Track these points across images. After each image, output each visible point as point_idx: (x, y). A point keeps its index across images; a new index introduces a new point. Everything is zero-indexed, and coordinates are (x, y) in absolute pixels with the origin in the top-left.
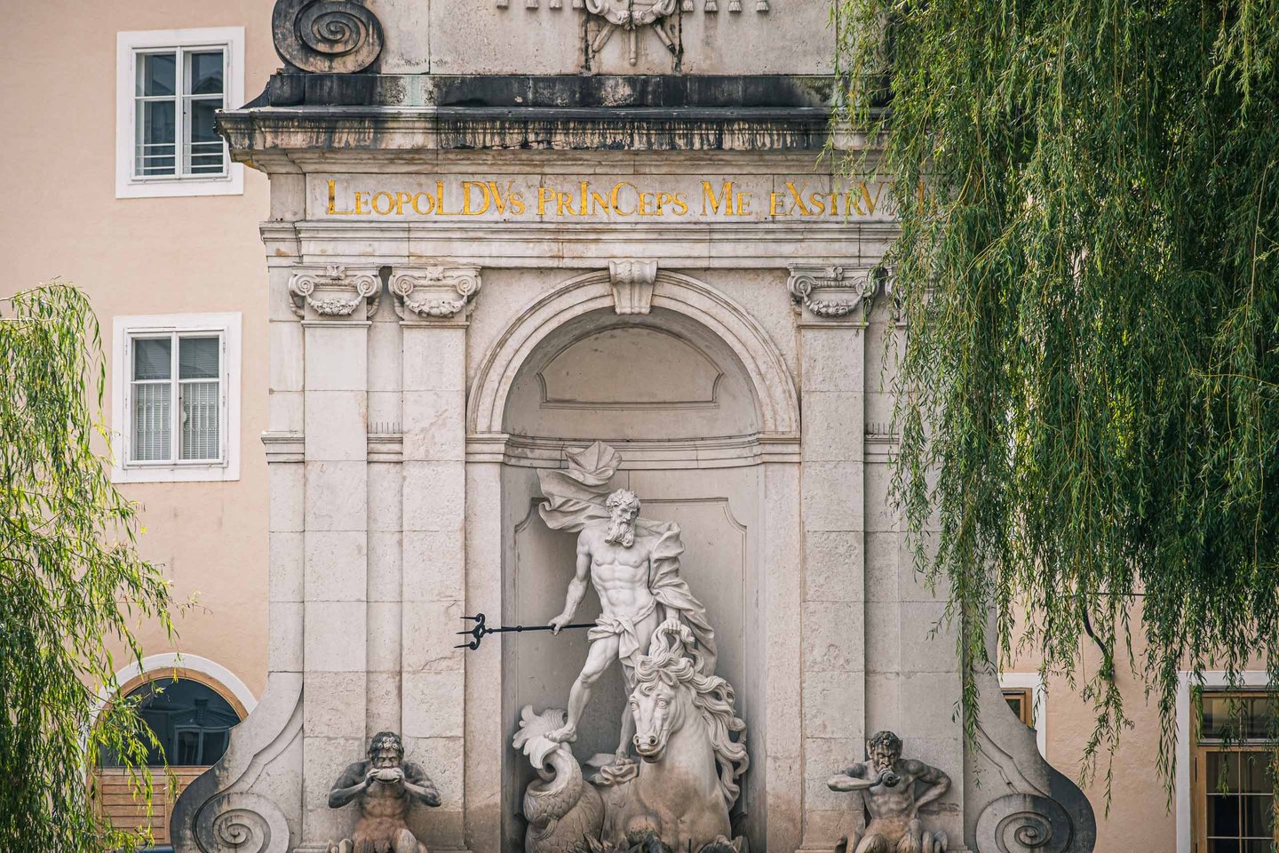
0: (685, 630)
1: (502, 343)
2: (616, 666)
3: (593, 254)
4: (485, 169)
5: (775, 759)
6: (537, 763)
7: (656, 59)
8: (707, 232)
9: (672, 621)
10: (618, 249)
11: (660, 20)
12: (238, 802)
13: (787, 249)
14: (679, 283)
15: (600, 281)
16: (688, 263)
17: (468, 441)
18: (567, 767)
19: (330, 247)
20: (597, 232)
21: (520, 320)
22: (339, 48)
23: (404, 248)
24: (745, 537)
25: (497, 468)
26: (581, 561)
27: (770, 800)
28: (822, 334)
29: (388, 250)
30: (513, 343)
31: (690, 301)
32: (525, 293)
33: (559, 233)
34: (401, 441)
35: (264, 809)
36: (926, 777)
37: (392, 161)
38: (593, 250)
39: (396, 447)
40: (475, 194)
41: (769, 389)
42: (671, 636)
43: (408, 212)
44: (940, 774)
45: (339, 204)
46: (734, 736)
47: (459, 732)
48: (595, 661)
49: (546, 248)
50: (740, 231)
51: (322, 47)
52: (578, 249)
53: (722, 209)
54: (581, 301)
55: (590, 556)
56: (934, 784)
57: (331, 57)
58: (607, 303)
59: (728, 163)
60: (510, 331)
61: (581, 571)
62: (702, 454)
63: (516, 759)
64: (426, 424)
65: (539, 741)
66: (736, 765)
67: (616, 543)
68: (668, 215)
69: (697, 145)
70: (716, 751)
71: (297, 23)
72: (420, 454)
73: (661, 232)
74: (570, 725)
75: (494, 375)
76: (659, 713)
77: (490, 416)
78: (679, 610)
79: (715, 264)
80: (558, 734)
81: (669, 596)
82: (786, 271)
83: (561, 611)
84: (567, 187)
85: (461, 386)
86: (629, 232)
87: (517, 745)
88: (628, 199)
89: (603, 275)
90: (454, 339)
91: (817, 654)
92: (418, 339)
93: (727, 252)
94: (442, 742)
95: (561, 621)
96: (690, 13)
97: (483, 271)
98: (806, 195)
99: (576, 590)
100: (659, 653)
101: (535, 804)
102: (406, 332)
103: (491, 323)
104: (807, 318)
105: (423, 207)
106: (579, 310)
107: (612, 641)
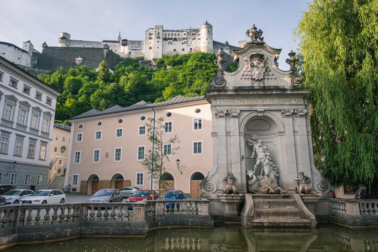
0: (270, 158)
1: (243, 120)
2: (261, 163)
3: (255, 108)
4: (240, 97)
5: (284, 176)
6: (251, 177)
7: (262, 84)
8: (270, 105)
9: (268, 157)
10: (258, 107)
11: (262, 79)
12: (209, 182)
13: (281, 107)
14: (266, 112)
15: (256, 112)
16: (268, 109)
17: (239, 133)
18: (255, 177)
19: (220, 108)
20: (256, 105)
21: (246, 117)
22: (221, 84)
23: (230, 108)
24: (275, 147)
25: (243, 137)
26: (254, 149)
27: (284, 182)
28: (286, 118)
29: (228, 108)
30: (245, 120)
31: (268, 114)
32: (246, 114)
33: (250, 105)
34: (230, 133)
35: (213, 183)
36: (307, 179)
37: (228, 97)
38: (255, 107)
39: (230, 134)
40: (239, 101)
41: (279, 126)
42: (268, 159)
43: (230, 103)
45: (221, 102)
46: (277, 173)
47: (240, 172)
48: (258, 162)
49: (249, 107)
50: (274, 105)
51: (218, 83)
52: (253, 107)
53: (272, 102)
54: (253, 114)
55: (255, 149)
57: (219, 85)
58: (257, 115)
59: (273, 96)
60: (244, 118)
61: (254, 151)
62: (268, 136)
64: (234, 130)
65: (250, 174)
66: (277, 177)
67: (260, 147)
68: (265, 103)
69: (269, 93)
70: (275, 175)
71: (215, 81)
72: (233, 134)
73: (264, 105)
74: (254, 172)
75: (242, 124)
76: (268, 169)
77: (242, 130)
78: (269, 156)
79: (271, 109)
80: (253, 173)
81: (267, 154)
82: (281, 110)
83: (252, 156)
84: (251, 100)
85: (238, 125)
86: (260, 105)
87: (247, 174)
88: (259, 101)
89: (256, 111)
90: (237, 119)
91: (289, 161)
92: (232, 120)
93: (273, 108)
94: (237, 174)
95: (252, 157)
96: (265, 79)
97: (241, 111)
98: (283, 100)
99: (253, 153)
100: (267, 161)
101: (250, 182)
102: (231, 119)
103: (242, 118)
104: (284, 116)
105: (232, 103)
106: (253, 116)
107: (260, 160)
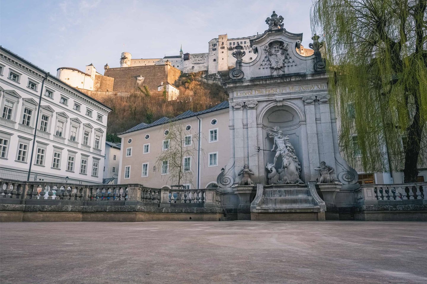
0: (290, 149)
1: (261, 111)
2: (280, 155)
3: (274, 98)
4: (258, 88)
5: (306, 167)
6: (269, 169)
7: (281, 73)
8: (290, 93)
9: (288, 148)
10: (277, 97)
11: (281, 67)
12: (226, 176)
13: (302, 95)
14: (286, 101)
15: (275, 102)
16: (287, 98)
17: (257, 125)
18: (274, 170)
19: (237, 100)
20: (274, 95)
21: (264, 108)
22: (238, 76)
23: (247, 99)
24: (299, 138)
25: (261, 128)
26: (275, 141)
27: (305, 173)
28: (308, 106)
29: (245, 100)
30: (263, 111)
31: (288, 103)
32: (264, 104)
33: (269, 95)
34: (247, 125)
35: (230, 177)
36: (330, 169)
37: (245, 88)
38: (273, 97)
39: (247, 126)
40: (257, 91)
41: (300, 115)
42: (288, 150)
43: (247, 95)
44: (332, 168)
45: (238, 95)
46: (299, 165)
47: (257, 165)
48: (277, 154)
49: (267, 98)
50: (295, 93)
51: (235, 76)
52: (272, 97)
53: (292, 90)
54: (272, 105)
55: (276, 141)
56: (331, 169)
57: (237, 77)
58: (276, 105)
59: (292, 84)
60: (263, 109)
61: (275, 143)
62: (292, 128)
63: (267, 170)
64: (251, 122)
65: (269, 167)
66: (299, 169)
67: (279, 138)
68: (284, 92)
69: (287, 81)
70: (296, 167)
71: (232, 73)
72: (250, 126)
73: (283, 94)
74: (274, 164)
75: (260, 115)
76: (287, 161)
77: (260, 121)
78: (289, 147)
79: (291, 98)
80: (272, 165)
81: (287, 145)
82: (302, 98)
83: (272, 149)
84: (270, 89)
85: (256, 117)
86: (278, 95)
87: (266, 167)
88: (278, 90)
89: (275, 101)
90: (254, 111)
91: (311, 151)
92: (249, 111)
93: (293, 96)
94: (255, 167)
95: (272, 150)
96: (286, 66)
97: (258, 102)
98: (304, 88)
99: (274, 146)
100: (287, 152)
101: (270, 175)
102: (248, 110)
103: (260, 109)
104: (305, 104)
105: (250, 94)
106: (272, 106)
107: (280, 151)
